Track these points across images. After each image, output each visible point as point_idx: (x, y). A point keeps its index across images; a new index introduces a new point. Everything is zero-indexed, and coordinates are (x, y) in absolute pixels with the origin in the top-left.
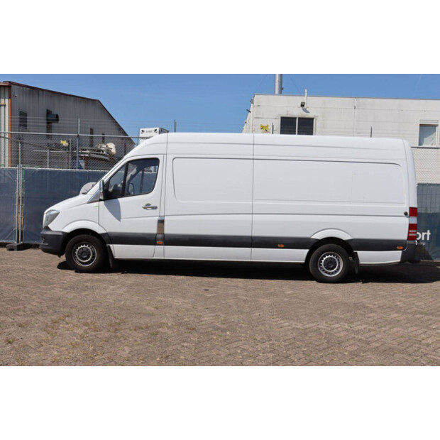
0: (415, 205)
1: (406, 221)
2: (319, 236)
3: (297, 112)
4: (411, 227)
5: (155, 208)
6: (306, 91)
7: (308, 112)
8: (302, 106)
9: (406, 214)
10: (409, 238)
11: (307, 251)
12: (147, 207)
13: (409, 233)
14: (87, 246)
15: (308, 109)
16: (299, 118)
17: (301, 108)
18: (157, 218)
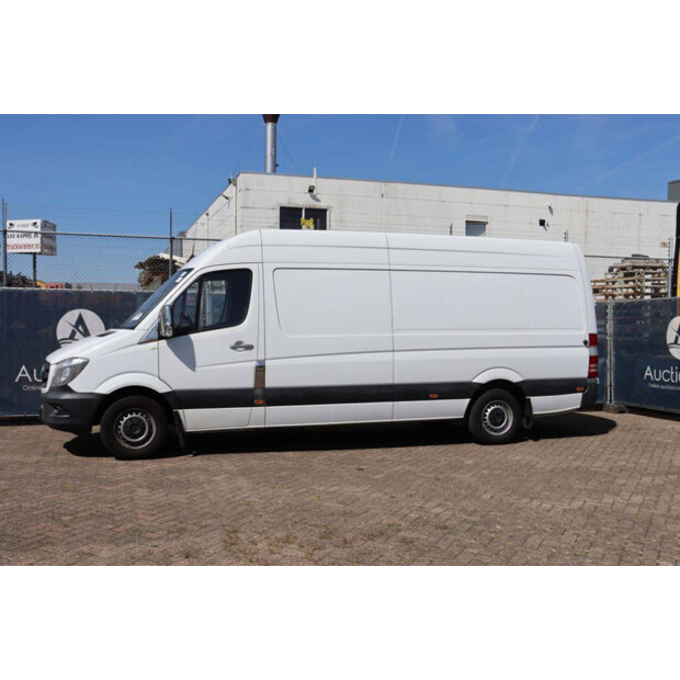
0: (594, 331)
1: (586, 353)
2: (482, 379)
3: (303, 201)
4: (593, 360)
5: (249, 347)
6: (315, 170)
7: (318, 200)
8: (311, 191)
9: (585, 343)
10: (591, 375)
11: (468, 401)
12: (237, 346)
13: (590, 368)
14: (139, 416)
15: (318, 196)
16: (307, 210)
17: (309, 195)
18: (254, 364)
